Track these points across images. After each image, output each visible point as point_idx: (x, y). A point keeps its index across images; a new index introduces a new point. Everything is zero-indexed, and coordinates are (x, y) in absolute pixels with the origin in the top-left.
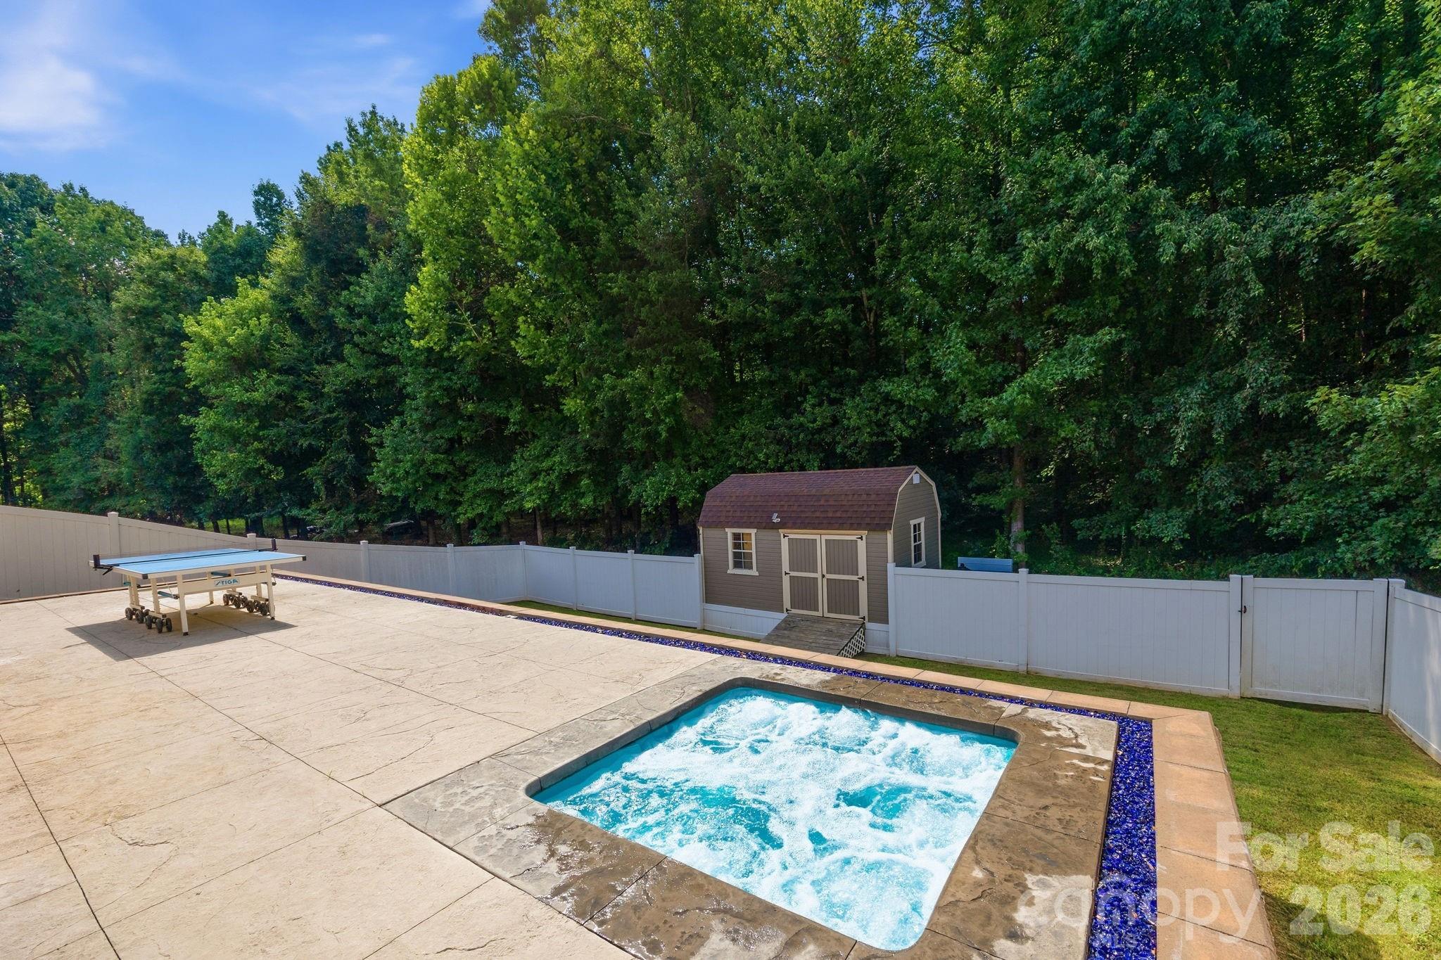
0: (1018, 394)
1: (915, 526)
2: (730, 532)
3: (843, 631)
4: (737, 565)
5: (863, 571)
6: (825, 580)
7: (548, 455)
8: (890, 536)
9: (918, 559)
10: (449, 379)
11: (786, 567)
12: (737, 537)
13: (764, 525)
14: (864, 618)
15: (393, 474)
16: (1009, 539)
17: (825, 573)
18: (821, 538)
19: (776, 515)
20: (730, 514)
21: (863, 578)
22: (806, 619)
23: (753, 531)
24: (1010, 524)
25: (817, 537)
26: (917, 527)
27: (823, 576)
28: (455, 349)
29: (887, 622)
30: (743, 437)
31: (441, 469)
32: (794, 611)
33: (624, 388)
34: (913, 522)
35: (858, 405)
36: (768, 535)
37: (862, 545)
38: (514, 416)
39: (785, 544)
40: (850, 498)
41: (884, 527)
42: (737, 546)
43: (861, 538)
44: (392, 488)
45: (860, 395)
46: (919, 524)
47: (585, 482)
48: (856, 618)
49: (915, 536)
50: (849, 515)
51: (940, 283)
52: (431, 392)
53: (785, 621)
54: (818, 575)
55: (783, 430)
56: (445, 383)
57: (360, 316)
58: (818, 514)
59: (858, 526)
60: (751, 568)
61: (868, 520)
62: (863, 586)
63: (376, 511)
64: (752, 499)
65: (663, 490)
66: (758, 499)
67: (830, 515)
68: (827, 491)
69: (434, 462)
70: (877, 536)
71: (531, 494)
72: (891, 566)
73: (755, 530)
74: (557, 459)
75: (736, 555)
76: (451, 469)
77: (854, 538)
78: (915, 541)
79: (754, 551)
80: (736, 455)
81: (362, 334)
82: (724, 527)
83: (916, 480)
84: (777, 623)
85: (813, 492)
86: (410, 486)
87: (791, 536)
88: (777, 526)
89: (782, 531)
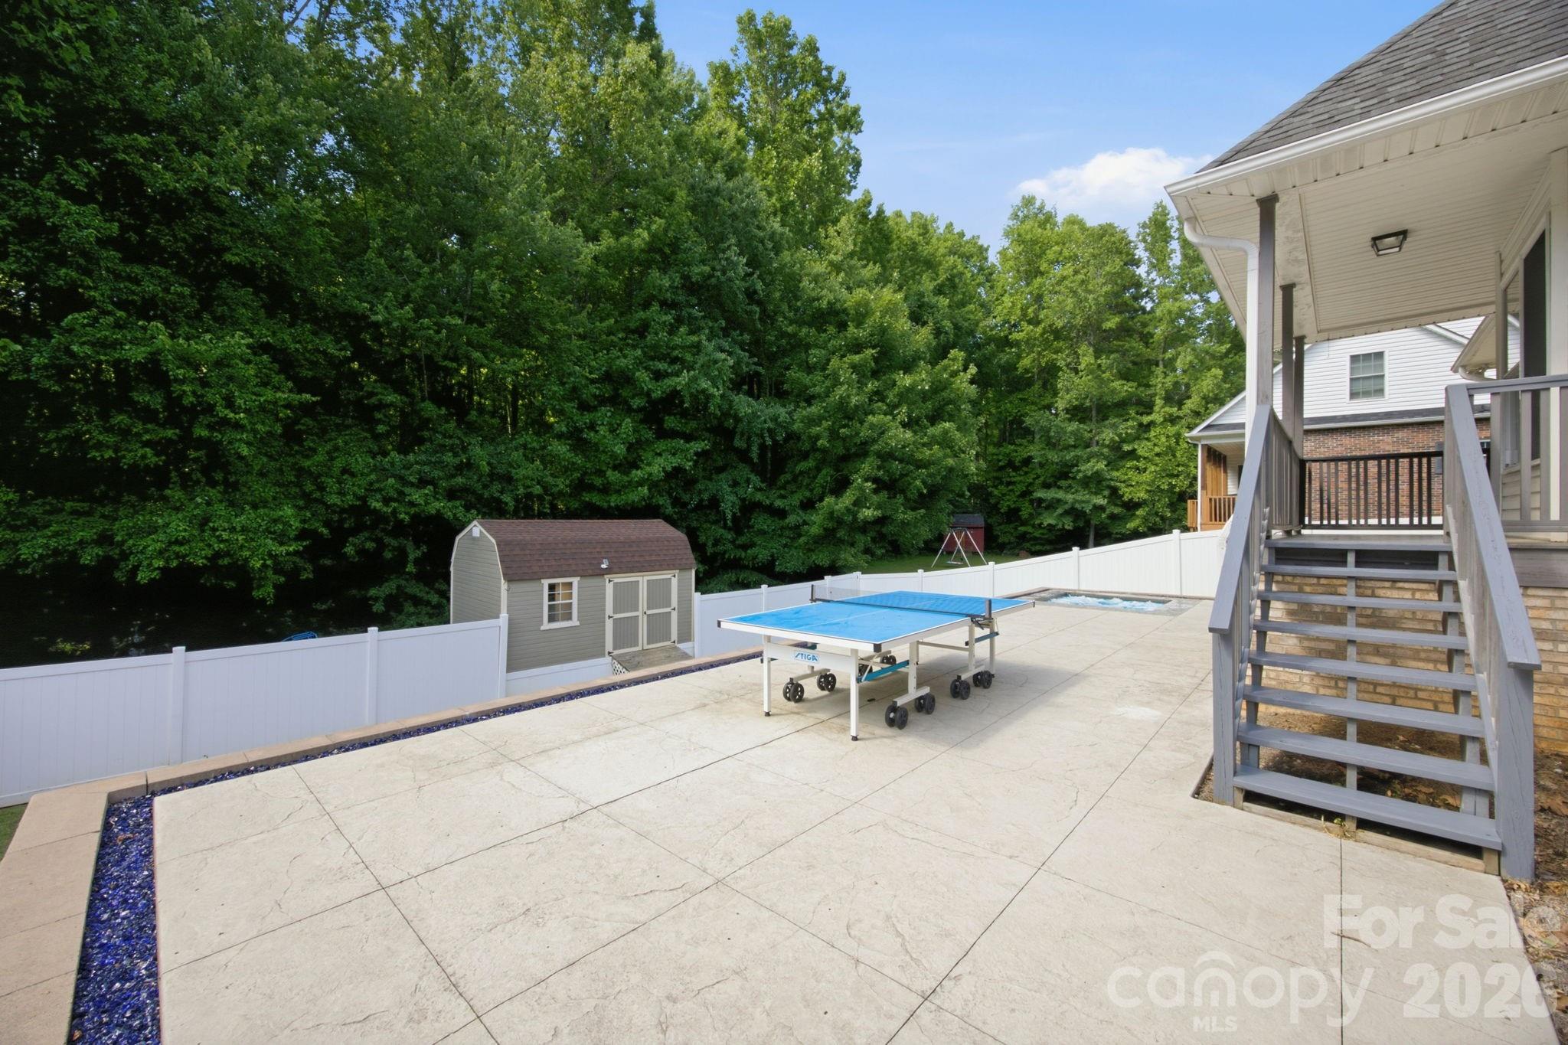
2: (546, 583)
5: (674, 602)
6: (645, 617)
11: (609, 610)
12: (554, 587)
13: (589, 572)
14: (675, 641)
17: (645, 610)
18: (643, 580)
19: (605, 561)
21: (674, 609)
23: (575, 581)
25: (640, 579)
27: (644, 613)
29: (691, 639)
32: (615, 652)
36: (592, 582)
37: (674, 582)
39: (609, 589)
42: (553, 598)
43: (674, 576)
48: (669, 642)
50: (662, 557)
54: (639, 613)
58: (637, 558)
60: (570, 619)
61: (678, 561)
62: (674, 615)
67: (648, 558)
70: (684, 573)
72: (694, 595)
73: (578, 578)
75: (552, 608)
77: (669, 576)
79: (575, 601)
82: (540, 578)
87: (616, 580)
88: (602, 573)
89: (607, 577)
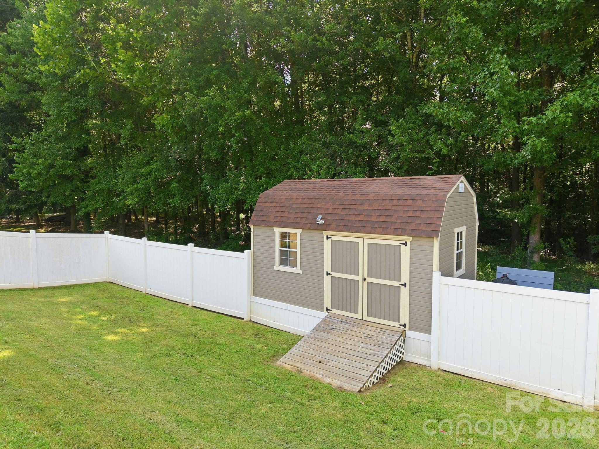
0: (561, 112)
1: (458, 233)
2: (278, 231)
3: (383, 337)
4: (283, 262)
5: (405, 277)
6: (366, 283)
7: (148, 163)
8: (436, 244)
9: (459, 267)
10: (77, 102)
11: (328, 267)
12: (284, 236)
13: (309, 225)
14: (404, 326)
15: (29, 174)
16: (526, 248)
17: (366, 276)
18: (364, 242)
19: (320, 217)
20: (279, 214)
21: (405, 285)
22: (345, 321)
23: (298, 231)
24: (528, 235)
25: (360, 241)
26: (459, 235)
27: (364, 279)
28: (77, 76)
29: (428, 331)
30: (301, 152)
31: (68, 172)
32: (334, 311)
33: (202, 105)
34: (457, 230)
35: (401, 126)
36: (313, 235)
37: (405, 251)
38: (125, 133)
39: (328, 244)
40: (395, 202)
41: (432, 234)
42: (283, 245)
43: (405, 244)
44: (28, 185)
45: (404, 117)
46: (461, 232)
47: (174, 185)
48: (396, 324)
49: (458, 243)
50: (393, 219)
51: (484, 13)
52: (62, 111)
53: (324, 321)
54: (359, 278)
55: (335, 146)
56: (72, 105)
57: (14, 52)
58: (361, 218)
59: (403, 232)
60: (295, 266)
61: (413, 226)
62: (405, 293)
63: (24, 203)
64: (300, 201)
65: (233, 194)
66: (306, 201)
67: (374, 219)
68: (371, 196)
69: (63, 166)
70: (422, 243)
71: (132, 193)
72: (436, 275)
73: (300, 231)
74: (154, 167)
75: (282, 253)
76: (76, 172)
77: (397, 243)
78: (458, 250)
79: (298, 250)
80: (295, 167)
81: (15, 65)
82: (273, 226)
83: (461, 190)
84: (318, 321)
85: (358, 196)
86: (41, 184)
87: (334, 238)
88: (321, 228)
89: (325, 233)
